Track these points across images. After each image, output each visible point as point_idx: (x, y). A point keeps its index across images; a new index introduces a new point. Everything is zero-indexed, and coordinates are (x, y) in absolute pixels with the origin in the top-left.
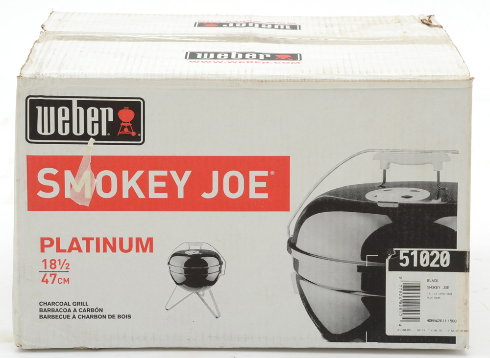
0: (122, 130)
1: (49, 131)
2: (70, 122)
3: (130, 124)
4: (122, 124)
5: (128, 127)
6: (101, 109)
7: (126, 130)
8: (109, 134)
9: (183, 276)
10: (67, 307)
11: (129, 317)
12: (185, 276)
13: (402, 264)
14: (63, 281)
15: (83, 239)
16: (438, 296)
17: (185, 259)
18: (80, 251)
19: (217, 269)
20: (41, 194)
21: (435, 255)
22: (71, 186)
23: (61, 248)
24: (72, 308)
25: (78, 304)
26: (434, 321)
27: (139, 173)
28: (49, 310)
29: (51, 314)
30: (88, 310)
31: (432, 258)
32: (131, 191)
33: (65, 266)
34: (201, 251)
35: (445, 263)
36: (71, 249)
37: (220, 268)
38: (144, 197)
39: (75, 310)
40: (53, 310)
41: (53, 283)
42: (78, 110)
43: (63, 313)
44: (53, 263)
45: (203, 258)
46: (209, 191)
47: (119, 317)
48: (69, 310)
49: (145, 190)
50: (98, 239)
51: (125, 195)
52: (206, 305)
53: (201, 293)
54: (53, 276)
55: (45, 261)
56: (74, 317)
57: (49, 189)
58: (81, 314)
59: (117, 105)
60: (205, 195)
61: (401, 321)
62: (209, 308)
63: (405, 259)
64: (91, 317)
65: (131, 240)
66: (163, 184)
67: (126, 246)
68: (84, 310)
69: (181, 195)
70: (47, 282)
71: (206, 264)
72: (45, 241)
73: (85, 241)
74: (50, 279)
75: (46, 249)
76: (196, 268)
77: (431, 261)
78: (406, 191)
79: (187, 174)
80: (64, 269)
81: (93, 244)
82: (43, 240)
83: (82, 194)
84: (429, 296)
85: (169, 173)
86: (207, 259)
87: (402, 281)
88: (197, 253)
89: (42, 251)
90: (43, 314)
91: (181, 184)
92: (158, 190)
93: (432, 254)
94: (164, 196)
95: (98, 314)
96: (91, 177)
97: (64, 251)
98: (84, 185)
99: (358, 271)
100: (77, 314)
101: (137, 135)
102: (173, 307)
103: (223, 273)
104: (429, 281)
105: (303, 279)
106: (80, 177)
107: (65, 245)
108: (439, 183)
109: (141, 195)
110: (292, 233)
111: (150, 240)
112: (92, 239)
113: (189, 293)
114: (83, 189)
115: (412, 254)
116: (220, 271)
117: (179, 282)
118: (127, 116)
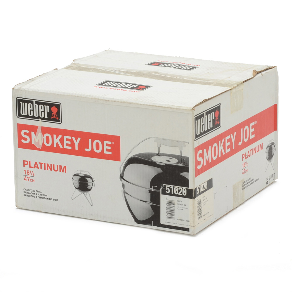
0: (53, 116)
1: (25, 114)
2: (33, 110)
3: (56, 114)
4: (53, 114)
5: (55, 115)
6: (45, 106)
7: (54, 116)
8: (48, 118)
9: (78, 185)
10: (34, 192)
11: (57, 200)
13: (167, 192)
14: (32, 180)
15: (39, 163)
16: (182, 209)
17: (79, 178)
18: (38, 168)
19: (91, 184)
20: (23, 141)
21: (180, 189)
22: (34, 139)
23: (31, 166)
24: (36, 193)
25: (38, 191)
26: (180, 220)
27: (60, 137)
28: (27, 193)
29: (28, 194)
30: (42, 195)
31: (179, 191)
32: (57, 144)
33: (33, 174)
34: (85, 175)
35: (185, 194)
36: (35, 167)
37: (93, 183)
38: (62, 147)
39: (37, 194)
40: (28, 193)
41: (28, 181)
42: (36, 105)
43: (32, 195)
44: (28, 172)
45: (86, 178)
46: (88, 148)
47: (54, 200)
48: (35, 194)
49: (63, 145)
50: (45, 164)
51: (55, 146)
52: (88, 200)
53: (85, 194)
54: (28, 178)
55: (25, 171)
56: (36, 197)
57: (26, 139)
58: (39, 196)
59: (51, 105)
60: (86, 150)
61: (167, 218)
62: (89, 201)
63: (168, 190)
64: (43, 198)
65: (57, 166)
66: (69, 143)
67: (56, 169)
68: (40, 195)
69: (77, 148)
70: (26, 180)
71: (87, 181)
72: (25, 162)
73: (40, 164)
74: (27, 179)
75: (25, 165)
76: (83, 182)
77: (179, 192)
78: (168, 158)
79: (79, 139)
80: (32, 175)
81: (43, 165)
82: (24, 161)
83: (38, 143)
84: (178, 208)
85: (72, 138)
86: (88, 179)
87: (167, 200)
88: (83, 175)
89: (24, 166)
90: (25, 194)
91: (77, 143)
92: (68, 145)
93: (179, 189)
94: (70, 148)
95: (45, 197)
96: (42, 136)
97: (32, 167)
98: (39, 139)
99: (149, 193)
100: (38, 196)
101: (59, 119)
102: (74, 198)
103: (94, 186)
104: (178, 201)
105: (126, 193)
106: (37, 135)
107: (32, 165)
108: (181, 156)
109: (61, 146)
110: (122, 172)
111: (65, 167)
112: (43, 163)
113: (81, 193)
114: (39, 141)
115: (171, 188)
116: (93, 185)
117: (76, 188)
118: (54, 110)
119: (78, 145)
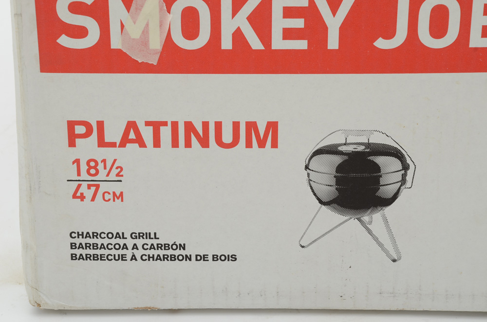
9: (333, 189)
10: (122, 242)
11: (234, 258)
12: (336, 189)
14: (111, 197)
15: (148, 124)
17: (337, 160)
18: (142, 144)
19: (398, 177)
20: (65, 41)
22: (122, 26)
23: (107, 139)
24: (130, 243)
25: (141, 235)
27: (253, 2)
28: (88, 246)
29: (92, 252)
30: (159, 246)
32: (238, 35)
33: (115, 171)
34: (368, 145)
36: (125, 141)
37: (404, 176)
38: (261, 47)
39: (135, 247)
40: (95, 246)
41: (93, 199)
43: (113, 252)
44: (93, 165)
45: (371, 158)
46: (390, 34)
47: (215, 258)
48: (125, 247)
49: (264, 34)
50: (175, 125)
51: (227, 43)
52: (376, 239)
53: (366, 218)
54: (93, 189)
55: (77, 162)
56: (134, 258)
57: (80, 32)
58: (147, 252)
60: (381, 44)
62: (380, 245)
64: (165, 258)
65: (236, 125)
66: (298, 23)
67: (227, 138)
68: (152, 247)
69: (333, 43)
70: (82, 197)
71: (377, 168)
72: (76, 127)
73: (151, 128)
74: (89, 194)
75: (78, 141)
76: (359, 175)
79: (348, 3)
80: (113, 176)
81: (166, 133)
82: (71, 125)
83: (144, 41)
85: (311, 2)
86: (380, 160)
88: (361, 148)
89: (72, 144)
90: (78, 252)
91: (334, 23)
92: (289, 34)
94: (302, 45)
95: (177, 253)
96: (161, 9)
97: (113, 145)
98: (147, 25)
100: (138, 253)
102: (313, 242)
103: (408, 184)
106: (139, 9)
107: (113, 134)
109: (256, 43)
111: (273, 127)
112: (165, 124)
113: (345, 218)
114: (145, 32)
116: (403, 181)
117: (324, 200)
119: (340, 28)
